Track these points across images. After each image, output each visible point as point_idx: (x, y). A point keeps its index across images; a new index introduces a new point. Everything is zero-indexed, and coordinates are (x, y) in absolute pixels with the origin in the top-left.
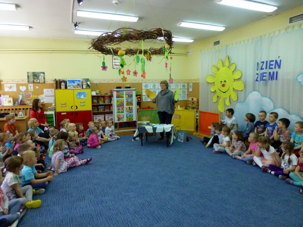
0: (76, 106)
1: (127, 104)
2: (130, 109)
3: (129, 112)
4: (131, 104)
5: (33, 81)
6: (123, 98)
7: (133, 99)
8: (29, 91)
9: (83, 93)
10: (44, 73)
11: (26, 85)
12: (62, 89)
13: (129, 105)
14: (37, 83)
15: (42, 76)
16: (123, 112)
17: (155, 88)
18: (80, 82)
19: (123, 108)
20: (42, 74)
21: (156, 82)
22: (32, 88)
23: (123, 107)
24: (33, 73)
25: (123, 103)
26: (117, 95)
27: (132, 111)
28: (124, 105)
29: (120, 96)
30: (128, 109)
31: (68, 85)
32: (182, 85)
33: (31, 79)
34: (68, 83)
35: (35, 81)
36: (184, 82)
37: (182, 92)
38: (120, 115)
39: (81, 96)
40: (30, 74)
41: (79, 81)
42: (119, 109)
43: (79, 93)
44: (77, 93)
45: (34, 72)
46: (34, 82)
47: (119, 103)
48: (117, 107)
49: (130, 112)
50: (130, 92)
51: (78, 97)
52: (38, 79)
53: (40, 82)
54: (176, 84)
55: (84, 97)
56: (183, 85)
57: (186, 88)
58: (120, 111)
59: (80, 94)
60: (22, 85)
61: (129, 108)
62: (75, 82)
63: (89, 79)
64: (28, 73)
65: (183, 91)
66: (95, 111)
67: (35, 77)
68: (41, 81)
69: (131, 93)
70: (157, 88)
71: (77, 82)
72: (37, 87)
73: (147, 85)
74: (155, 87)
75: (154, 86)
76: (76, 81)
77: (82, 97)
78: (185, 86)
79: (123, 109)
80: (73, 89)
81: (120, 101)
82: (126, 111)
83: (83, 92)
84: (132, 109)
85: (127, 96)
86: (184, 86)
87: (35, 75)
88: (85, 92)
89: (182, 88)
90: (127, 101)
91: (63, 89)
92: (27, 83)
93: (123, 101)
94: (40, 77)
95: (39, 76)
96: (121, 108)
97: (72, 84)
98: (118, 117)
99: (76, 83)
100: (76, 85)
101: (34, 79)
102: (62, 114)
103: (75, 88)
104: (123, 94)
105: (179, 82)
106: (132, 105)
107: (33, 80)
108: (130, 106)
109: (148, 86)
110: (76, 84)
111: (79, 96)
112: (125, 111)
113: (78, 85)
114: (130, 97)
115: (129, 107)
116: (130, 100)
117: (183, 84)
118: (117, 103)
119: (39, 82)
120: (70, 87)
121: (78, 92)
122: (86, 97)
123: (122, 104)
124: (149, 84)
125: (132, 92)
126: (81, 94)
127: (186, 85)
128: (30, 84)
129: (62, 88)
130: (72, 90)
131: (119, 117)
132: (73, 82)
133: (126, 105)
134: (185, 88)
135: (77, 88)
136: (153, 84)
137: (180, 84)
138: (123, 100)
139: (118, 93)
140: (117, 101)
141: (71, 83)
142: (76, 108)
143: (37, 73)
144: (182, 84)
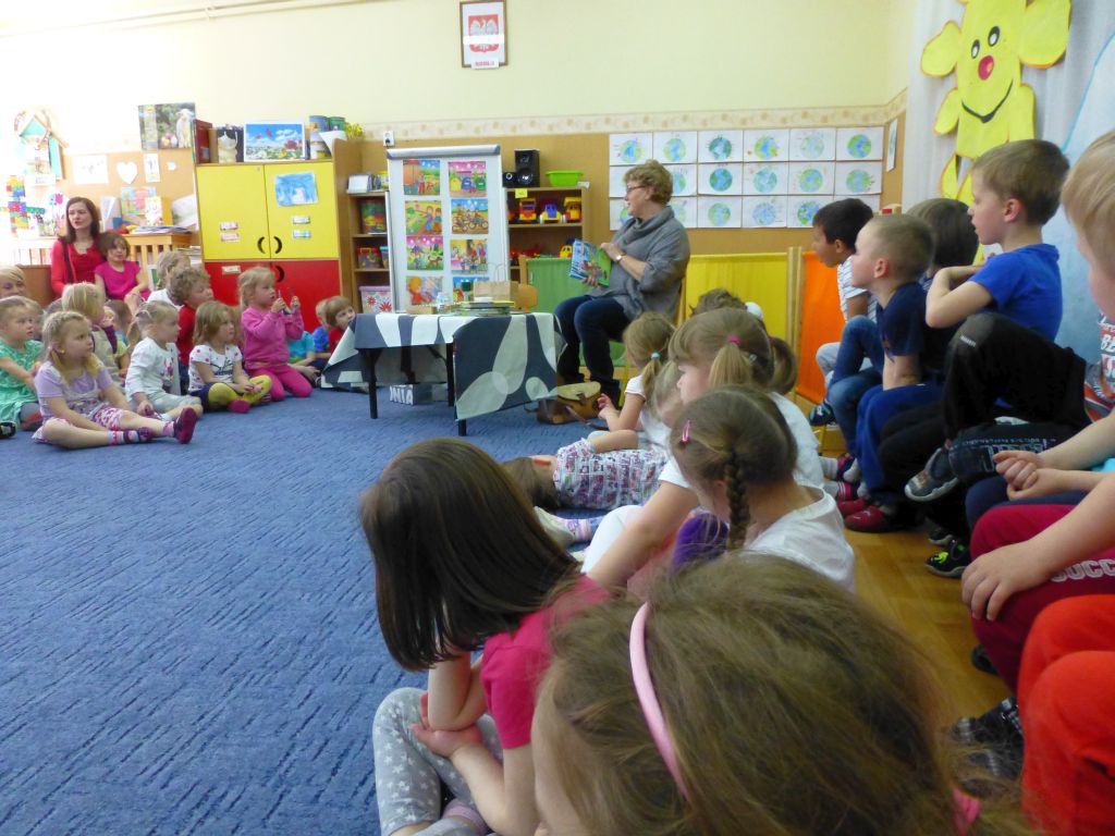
0: (277, 239)
1: (459, 227)
2: (475, 253)
3: (467, 268)
4: (479, 223)
5: (159, 141)
6: (437, 192)
7: (486, 202)
8: (148, 180)
9: (303, 181)
10: (191, 108)
11: (137, 159)
12: (222, 165)
13: (464, 232)
14: (170, 147)
15: (184, 120)
16: (436, 265)
17: (677, 157)
18: (300, 131)
19: (438, 244)
20: (185, 112)
21: (685, 126)
22: (156, 169)
23: (439, 242)
24: (158, 108)
25: (439, 219)
26: (405, 182)
27: (484, 262)
28: (440, 231)
29: (423, 184)
30: (463, 250)
31: (248, 147)
32: (848, 139)
33: (152, 133)
34: (246, 135)
35: (163, 139)
36: (866, 118)
37: (849, 181)
38: (420, 281)
39: (294, 193)
40: (146, 115)
41: (297, 128)
42: (416, 250)
43: (285, 181)
44: (280, 181)
45: (161, 105)
46: (160, 146)
47: (416, 217)
48: (409, 238)
49: (473, 267)
50: (472, 163)
51: (282, 198)
52: (174, 132)
53: (181, 146)
54: (809, 133)
55: (307, 197)
56: (854, 138)
57: (875, 153)
58: (425, 260)
59: (288, 184)
60: (126, 157)
61: (469, 247)
62: (279, 132)
63: (342, 119)
64: (141, 108)
65: (853, 173)
66: (368, 265)
67: (164, 125)
68: (182, 139)
69: (477, 170)
70: (689, 157)
71: (287, 131)
72: (172, 167)
73: (635, 142)
74: (679, 152)
75: (675, 150)
76: (283, 127)
77: (298, 198)
78: (868, 144)
79: (436, 249)
80: (264, 164)
81: (423, 208)
82: (453, 262)
83: (302, 177)
84: (483, 253)
85: (457, 185)
86: (860, 144)
87: (164, 116)
88: (309, 177)
89: (844, 155)
90: (456, 208)
91: (226, 165)
92: (137, 147)
93: (439, 210)
94: (179, 122)
95: (176, 121)
96: (427, 246)
97: (265, 141)
98: (411, 291)
99: (282, 137)
100: (282, 146)
101: (161, 130)
102: (226, 270)
103: (276, 157)
104: (437, 175)
105: (830, 123)
106: (485, 231)
107: (156, 136)
108: (476, 238)
109: (639, 150)
110: (281, 139)
111: (287, 192)
112: (447, 259)
113: (291, 145)
114: (472, 190)
115: (469, 242)
116: (470, 205)
117: (853, 132)
118: (408, 220)
119: (178, 145)
120: (254, 156)
121: (283, 175)
122: (316, 197)
123: (432, 225)
124: (645, 140)
125: (481, 165)
126: (295, 186)
127: (875, 136)
128: (148, 155)
129: (221, 161)
130: (259, 169)
131: (418, 291)
132: (270, 131)
133: (455, 232)
134: (862, 154)
135: (286, 157)
136: (668, 137)
137: (833, 130)
138: (435, 207)
139: (410, 168)
140: (409, 211)
141: (258, 137)
142: (275, 245)
143: (168, 109)
144: (846, 136)
